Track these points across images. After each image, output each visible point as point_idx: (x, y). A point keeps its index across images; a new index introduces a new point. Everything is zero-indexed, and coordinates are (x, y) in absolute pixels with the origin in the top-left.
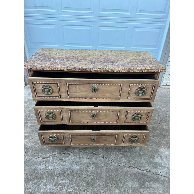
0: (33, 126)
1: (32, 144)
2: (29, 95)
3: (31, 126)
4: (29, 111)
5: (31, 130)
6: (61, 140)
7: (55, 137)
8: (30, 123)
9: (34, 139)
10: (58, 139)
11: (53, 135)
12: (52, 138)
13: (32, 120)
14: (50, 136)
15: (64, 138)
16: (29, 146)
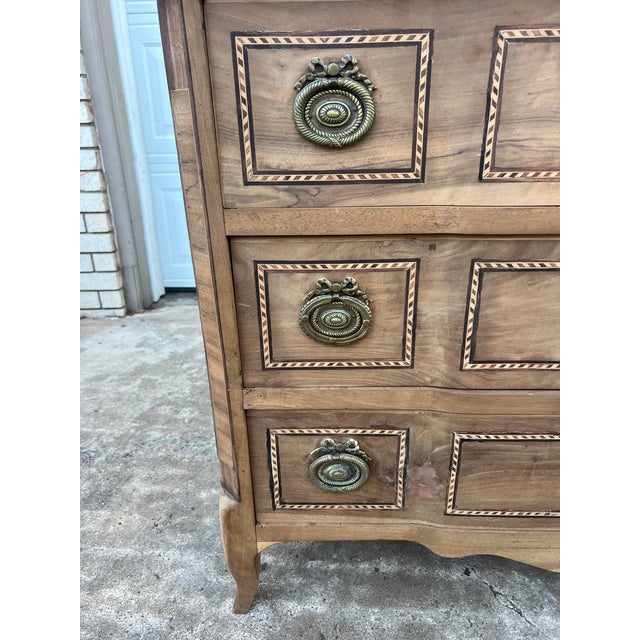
0: (163, 496)
1: (154, 621)
2: (142, 349)
3: (149, 498)
4: (141, 415)
5: (150, 522)
6: (388, 478)
7: (351, 453)
8: (142, 481)
9: (163, 583)
10: (369, 464)
11: (342, 431)
12: (333, 455)
13: (156, 463)
14: (323, 442)
15: (406, 463)
16: (132, 632)
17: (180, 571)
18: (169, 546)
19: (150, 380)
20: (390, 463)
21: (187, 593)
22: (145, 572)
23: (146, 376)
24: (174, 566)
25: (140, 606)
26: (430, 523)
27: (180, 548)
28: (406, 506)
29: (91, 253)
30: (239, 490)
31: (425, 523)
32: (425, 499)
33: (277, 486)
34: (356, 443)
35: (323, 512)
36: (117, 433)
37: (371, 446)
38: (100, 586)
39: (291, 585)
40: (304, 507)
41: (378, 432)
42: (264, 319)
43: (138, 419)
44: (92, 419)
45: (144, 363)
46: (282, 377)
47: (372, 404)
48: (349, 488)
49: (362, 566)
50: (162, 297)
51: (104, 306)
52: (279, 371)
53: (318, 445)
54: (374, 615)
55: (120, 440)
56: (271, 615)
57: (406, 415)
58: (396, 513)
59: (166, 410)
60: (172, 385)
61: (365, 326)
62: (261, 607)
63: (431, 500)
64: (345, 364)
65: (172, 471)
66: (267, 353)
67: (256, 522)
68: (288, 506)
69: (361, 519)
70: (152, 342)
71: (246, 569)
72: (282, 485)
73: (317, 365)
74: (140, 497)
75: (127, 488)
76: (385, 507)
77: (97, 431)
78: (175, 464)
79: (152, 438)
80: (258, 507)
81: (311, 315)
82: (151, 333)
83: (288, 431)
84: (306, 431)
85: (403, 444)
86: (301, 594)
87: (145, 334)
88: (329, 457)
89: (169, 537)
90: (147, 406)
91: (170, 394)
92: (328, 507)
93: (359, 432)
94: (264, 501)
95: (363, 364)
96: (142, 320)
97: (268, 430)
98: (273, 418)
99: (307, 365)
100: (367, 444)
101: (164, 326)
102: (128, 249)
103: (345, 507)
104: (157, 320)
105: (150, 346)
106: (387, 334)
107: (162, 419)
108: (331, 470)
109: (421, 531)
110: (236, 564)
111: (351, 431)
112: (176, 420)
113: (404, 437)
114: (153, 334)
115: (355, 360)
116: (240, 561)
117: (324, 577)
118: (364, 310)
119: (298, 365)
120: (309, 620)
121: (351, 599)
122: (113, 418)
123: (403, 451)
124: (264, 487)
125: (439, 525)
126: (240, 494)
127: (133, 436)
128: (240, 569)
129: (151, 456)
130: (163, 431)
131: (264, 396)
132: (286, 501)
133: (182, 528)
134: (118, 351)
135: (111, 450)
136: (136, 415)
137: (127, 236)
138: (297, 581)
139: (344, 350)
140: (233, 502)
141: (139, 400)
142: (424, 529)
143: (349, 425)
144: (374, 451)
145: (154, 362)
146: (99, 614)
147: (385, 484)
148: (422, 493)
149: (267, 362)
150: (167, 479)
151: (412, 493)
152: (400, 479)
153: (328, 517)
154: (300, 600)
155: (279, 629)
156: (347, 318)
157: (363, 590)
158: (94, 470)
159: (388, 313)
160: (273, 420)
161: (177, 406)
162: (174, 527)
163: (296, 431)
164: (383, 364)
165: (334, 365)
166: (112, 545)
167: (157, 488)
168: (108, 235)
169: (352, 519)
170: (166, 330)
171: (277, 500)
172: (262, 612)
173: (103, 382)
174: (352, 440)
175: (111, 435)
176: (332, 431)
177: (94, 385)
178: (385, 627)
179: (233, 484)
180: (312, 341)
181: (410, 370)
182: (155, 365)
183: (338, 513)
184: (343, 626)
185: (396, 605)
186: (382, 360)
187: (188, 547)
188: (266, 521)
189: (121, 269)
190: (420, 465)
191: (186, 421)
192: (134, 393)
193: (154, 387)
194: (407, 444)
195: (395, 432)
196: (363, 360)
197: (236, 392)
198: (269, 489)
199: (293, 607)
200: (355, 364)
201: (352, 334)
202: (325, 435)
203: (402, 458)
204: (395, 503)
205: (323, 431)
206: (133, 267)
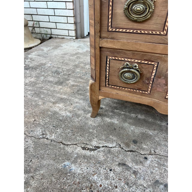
0: (77, 86)
1: (68, 114)
2: (78, 48)
3: (73, 86)
4: (75, 65)
5: (72, 91)
6: (146, 81)
7: (135, 69)
8: (72, 81)
9: (73, 106)
10: (141, 74)
11: (133, 60)
12: (128, 69)
13: (77, 77)
14: (125, 64)
15: (154, 76)
16: (62, 115)
17: (78, 104)
18: (76, 98)
19: (79, 57)
20: (148, 75)
21: (79, 110)
22: (68, 103)
23: (78, 55)
24: (77, 103)
25: (66, 110)
26: (158, 101)
27: (79, 99)
28: (151, 93)
29: (67, 17)
30: (95, 78)
31: (157, 100)
32: (159, 91)
33: (107, 78)
34: (137, 65)
35: (122, 90)
36: (67, 68)
37: (142, 68)
38: (56, 103)
39: (109, 114)
40: (115, 87)
41: (146, 62)
42: (111, 8)
43: (74, 66)
44: (61, 64)
45: (78, 52)
46: (115, 35)
47: (146, 50)
48: (132, 82)
49: (132, 115)
50: (87, 35)
51: (70, 35)
52: (113, 33)
53: (124, 65)
54: (133, 127)
55: (68, 70)
56: (101, 120)
57: (159, 56)
58: (147, 95)
59: (82, 65)
60: (85, 59)
61: (150, 13)
62: (98, 118)
63: (161, 92)
64: (139, 32)
65: (81, 80)
66: (110, 24)
67: (100, 90)
68: (110, 86)
69: (134, 95)
70: (82, 47)
71: (95, 104)
72: (109, 78)
73: (128, 31)
74: (70, 85)
75: (68, 82)
76: (143, 92)
77: (62, 67)
78: (82, 79)
79: (77, 71)
80: (101, 85)
81: (129, 7)
82: (82, 44)
83: (114, 58)
84: (120, 59)
85: (155, 68)
86: (111, 117)
87: (80, 45)
88: (127, 69)
89: (77, 96)
90: (77, 63)
91: (84, 61)
92: (123, 88)
93: (139, 61)
94: (103, 83)
95: (146, 32)
96: (80, 41)
97: (107, 57)
98: (109, 52)
99: (124, 30)
100: (142, 67)
101: (86, 43)
102: (78, 16)
103: (129, 89)
104: (84, 41)
105: (81, 48)
106: (159, 18)
107: (81, 67)
108: (127, 75)
109: (155, 103)
110: (93, 102)
111: (136, 61)
112: (84, 68)
113: (156, 65)
114: (82, 45)
115: (143, 30)
116: (93, 101)
117: (119, 115)
118: (151, 5)
119: (121, 30)
120: (112, 124)
121: (126, 122)
122: (67, 65)
123: (154, 71)
124: (103, 78)
125: (162, 102)
126: (95, 79)
127: (72, 70)
128: (93, 104)
129: (76, 75)
130: (80, 70)
131: (107, 42)
132: (110, 84)
133: (81, 94)
134: (72, 48)
135: (65, 72)
136: (73, 65)
137: (78, 12)
138: (111, 114)
139: (139, 24)
140: (93, 82)
141: (75, 61)
142: (156, 102)
143: (136, 58)
144: (143, 70)
145: (81, 52)
146: (55, 109)
147: (145, 83)
148: (158, 89)
149: (110, 28)
150: (79, 82)
151: (154, 88)
152: (151, 82)
153: (123, 92)
154: (110, 119)
155: (102, 124)
156: (143, 9)
157: (131, 121)
158: (59, 76)
159: (161, 8)
160: (109, 53)
161: (85, 64)
162: (79, 94)
163: (117, 58)
164: (154, 33)
165: (135, 32)
166: (61, 94)
167: (76, 84)
168: (72, 10)
169: (131, 94)
170: (86, 44)
171: (107, 83)
172: (99, 119)
173: (66, 55)
174: (136, 64)
175: (66, 69)
176: (129, 60)
177: (63, 56)
178: (135, 131)
179: (94, 76)
180: (127, 20)
181: (165, 37)
182: (81, 53)
183: (126, 91)
184: (122, 128)
185: (141, 127)
186: (154, 31)
187: (81, 99)
188: (103, 90)
189: (75, 23)
190: (160, 78)
191: (87, 68)
192: (74, 59)
193: (80, 58)
194: (157, 69)
195: (153, 63)
196: (146, 30)
197: (98, 39)
198: (105, 79)
199: (108, 120)
200: (143, 32)
201: (144, 16)
202: (126, 61)
203: (153, 74)
204: (147, 91)
205: (126, 60)
206: (79, 23)
